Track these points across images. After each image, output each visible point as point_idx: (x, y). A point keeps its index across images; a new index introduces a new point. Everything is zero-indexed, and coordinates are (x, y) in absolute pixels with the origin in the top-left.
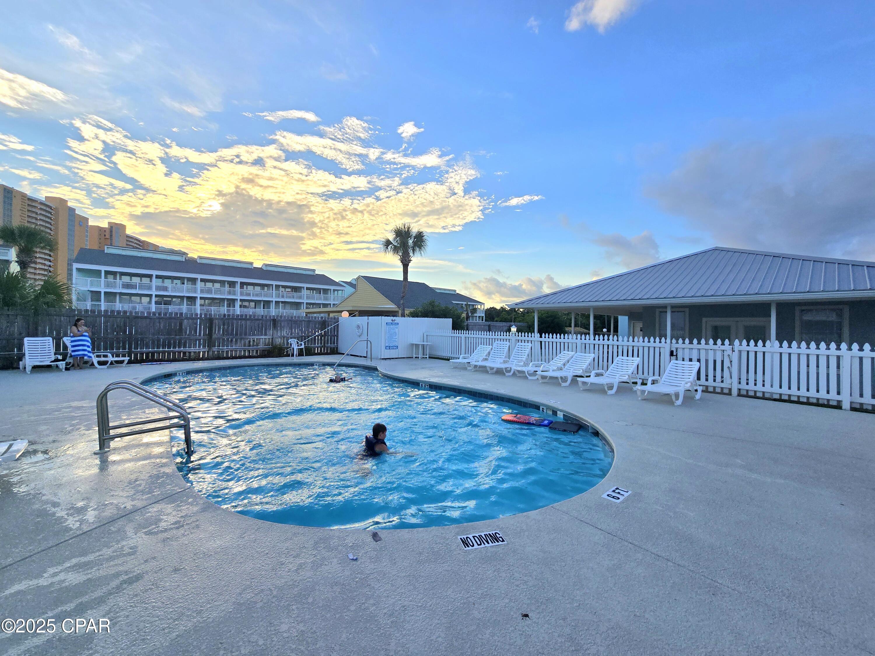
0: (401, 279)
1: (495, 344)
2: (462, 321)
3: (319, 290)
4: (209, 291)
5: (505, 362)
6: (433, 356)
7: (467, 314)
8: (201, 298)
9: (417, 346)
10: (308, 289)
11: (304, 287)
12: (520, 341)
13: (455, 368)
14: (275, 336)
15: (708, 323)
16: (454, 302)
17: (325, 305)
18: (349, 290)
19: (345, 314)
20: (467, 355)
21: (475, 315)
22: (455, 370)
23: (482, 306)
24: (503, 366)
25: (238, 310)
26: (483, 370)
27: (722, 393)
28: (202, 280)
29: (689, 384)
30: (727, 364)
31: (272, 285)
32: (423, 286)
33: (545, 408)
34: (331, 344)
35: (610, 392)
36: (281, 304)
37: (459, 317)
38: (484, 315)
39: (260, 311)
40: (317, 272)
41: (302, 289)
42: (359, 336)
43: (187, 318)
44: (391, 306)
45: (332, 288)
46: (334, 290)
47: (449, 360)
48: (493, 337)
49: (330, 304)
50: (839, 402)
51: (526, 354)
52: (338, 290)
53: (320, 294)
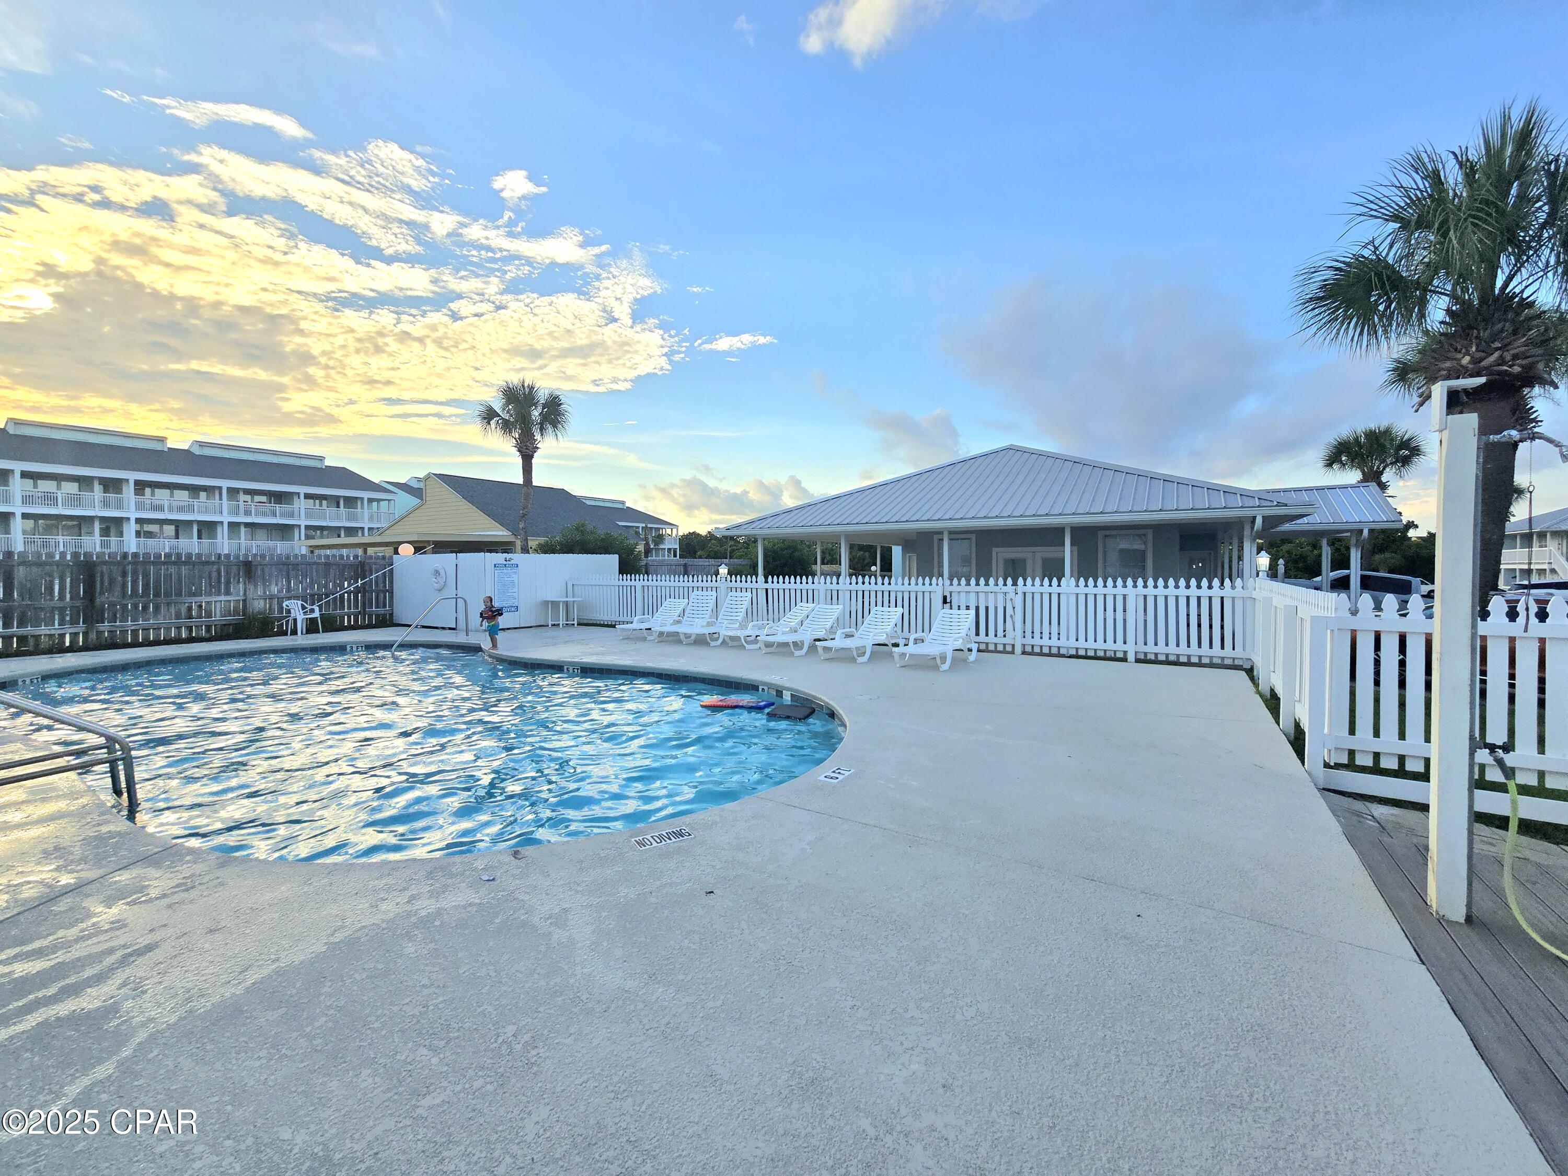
0: (519, 480)
1: (692, 595)
2: (637, 558)
3: (335, 501)
4: (50, 499)
5: (709, 624)
6: (585, 622)
7: (647, 544)
8: (25, 516)
9: (555, 604)
10: (308, 496)
11: (298, 494)
12: (734, 590)
13: (627, 638)
14: (250, 595)
15: (1000, 554)
16: (620, 524)
17: (351, 531)
18: (406, 501)
19: (406, 550)
20: (646, 616)
21: (662, 546)
22: (626, 641)
23: (675, 531)
24: (706, 631)
25: (131, 543)
26: (673, 638)
27: (1004, 652)
28: (25, 475)
29: (961, 640)
30: (1009, 611)
31: (220, 488)
32: (562, 494)
33: (766, 688)
34: (377, 607)
35: (861, 660)
36: (243, 529)
37: (631, 550)
38: (677, 546)
39: (191, 544)
40: (328, 462)
41: (296, 498)
42: (440, 590)
43: (24, 563)
44: (500, 533)
45: (366, 495)
46: (370, 500)
47: (614, 626)
48: (691, 584)
49: (362, 529)
50: (1125, 652)
51: (744, 610)
52: (378, 501)
53: (338, 507)
